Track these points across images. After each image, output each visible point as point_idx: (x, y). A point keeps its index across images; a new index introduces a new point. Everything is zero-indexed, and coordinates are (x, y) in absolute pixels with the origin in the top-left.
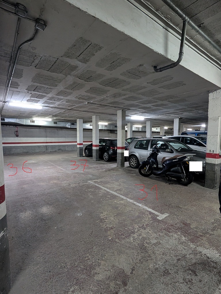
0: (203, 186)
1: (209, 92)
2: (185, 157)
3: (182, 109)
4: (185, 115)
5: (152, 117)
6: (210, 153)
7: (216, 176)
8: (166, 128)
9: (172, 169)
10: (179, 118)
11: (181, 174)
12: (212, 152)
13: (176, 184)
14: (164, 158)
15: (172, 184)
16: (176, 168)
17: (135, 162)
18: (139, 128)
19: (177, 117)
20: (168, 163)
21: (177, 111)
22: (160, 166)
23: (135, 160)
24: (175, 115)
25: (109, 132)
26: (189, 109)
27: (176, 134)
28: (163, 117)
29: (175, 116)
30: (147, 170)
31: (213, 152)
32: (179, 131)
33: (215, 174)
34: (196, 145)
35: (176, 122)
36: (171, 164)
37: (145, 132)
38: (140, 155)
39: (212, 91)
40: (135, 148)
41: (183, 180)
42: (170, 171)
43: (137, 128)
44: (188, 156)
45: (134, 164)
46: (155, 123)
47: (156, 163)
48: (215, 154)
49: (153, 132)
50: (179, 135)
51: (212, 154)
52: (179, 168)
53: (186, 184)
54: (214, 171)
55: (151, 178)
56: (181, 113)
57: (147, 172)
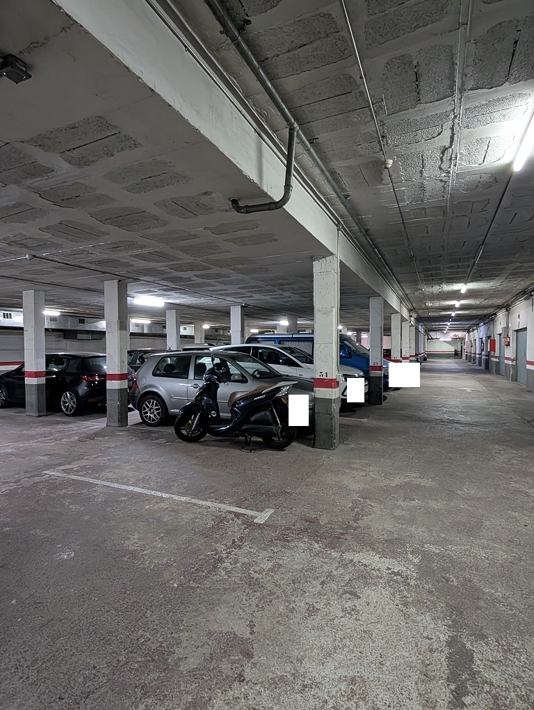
1: (312, 259)
2: (279, 389)
3: (253, 287)
4: (257, 299)
6: (320, 377)
7: (333, 424)
8: (206, 326)
9: (253, 419)
10: (242, 306)
11: (272, 425)
13: (261, 449)
14: (233, 395)
15: (254, 450)
16: (262, 413)
17: (157, 410)
19: (236, 304)
20: (243, 406)
22: (225, 415)
23: (156, 405)
24: (234, 298)
25: (59, 336)
26: (266, 288)
27: (236, 342)
28: (210, 301)
29: (236, 300)
30: (196, 427)
31: (326, 376)
32: (243, 336)
33: (332, 419)
34: (283, 364)
35: (236, 313)
36: (251, 406)
38: (170, 394)
39: (319, 259)
40: (154, 375)
41: (276, 439)
42: (249, 423)
43: (137, 325)
44: (283, 387)
45: (155, 415)
47: (216, 406)
48: (329, 379)
50: (242, 342)
51: (324, 381)
52: (268, 413)
53: (281, 448)
54: (330, 414)
55: (206, 443)
56: (250, 294)
57: (195, 430)
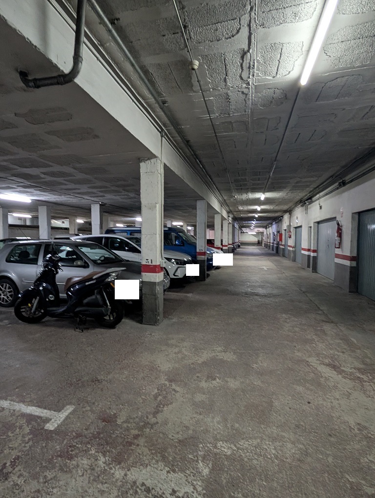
0: (141, 322)
1: (139, 160)
2: (108, 275)
3: (101, 187)
4: (110, 198)
5: (48, 197)
6: (147, 264)
7: (157, 303)
8: (80, 221)
9: (85, 301)
10: (100, 205)
11: (102, 307)
12: (150, 262)
13: (94, 327)
14: (70, 279)
15: (88, 329)
16: (94, 297)
17: (9, 292)
18: (25, 219)
19: (96, 202)
20: (78, 289)
21: (94, 190)
22: (63, 295)
23: (9, 288)
24: (91, 197)
26: (113, 188)
27: (96, 232)
28: (71, 199)
29: (92, 199)
30: (36, 309)
31: (152, 263)
32: (101, 227)
33: (156, 299)
34: (128, 251)
35: (96, 211)
36: (85, 289)
37: (37, 227)
38: (20, 277)
39: (145, 161)
40: (8, 261)
41: (107, 318)
42: (82, 305)
43: (20, 219)
44: (113, 272)
45: (8, 297)
46: (56, 210)
47: (55, 290)
48: (154, 265)
49: (53, 228)
50: (101, 233)
51: (151, 266)
52: (98, 297)
53: (112, 326)
54: (155, 295)
55: (46, 324)
56: (101, 194)
57: (35, 312)
